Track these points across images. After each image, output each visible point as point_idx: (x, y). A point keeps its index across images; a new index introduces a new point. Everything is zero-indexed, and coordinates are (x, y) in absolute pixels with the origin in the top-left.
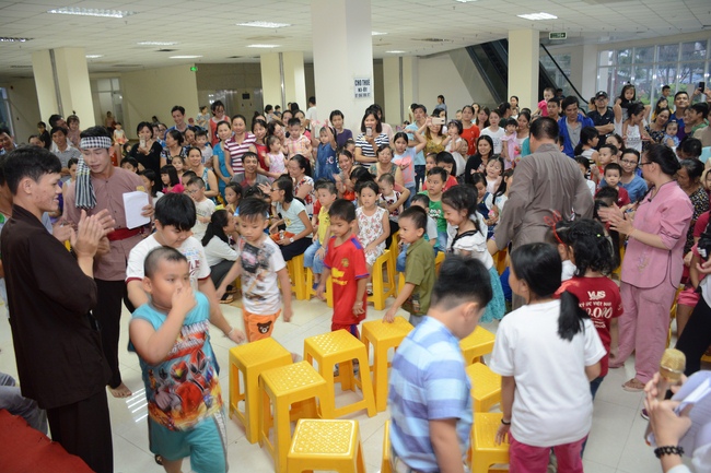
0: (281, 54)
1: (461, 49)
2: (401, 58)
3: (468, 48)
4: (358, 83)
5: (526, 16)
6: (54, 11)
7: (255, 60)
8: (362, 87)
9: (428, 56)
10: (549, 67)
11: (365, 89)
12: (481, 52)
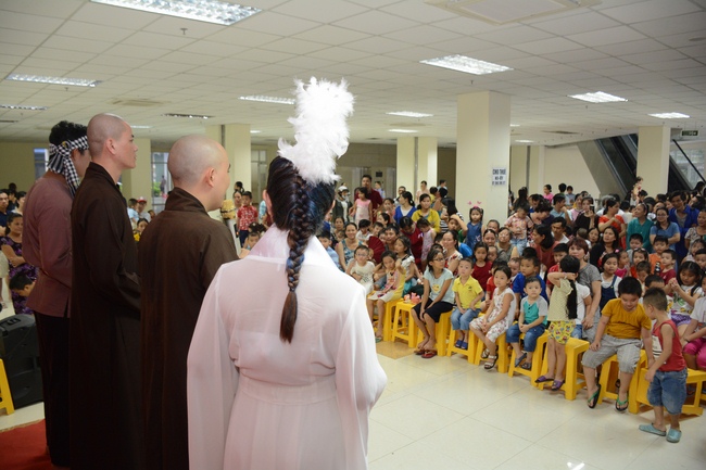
0: (416, 138)
1: (590, 141)
2: (529, 147)
3: (597, 141)
4: (496, 172)
5: (657, 115)
6: (242, 98)
7: (392, 142)
8: (499, 176)
9: (555, 147)
10: (680, 161)
11: (501, 178)
12: (611, 145)
